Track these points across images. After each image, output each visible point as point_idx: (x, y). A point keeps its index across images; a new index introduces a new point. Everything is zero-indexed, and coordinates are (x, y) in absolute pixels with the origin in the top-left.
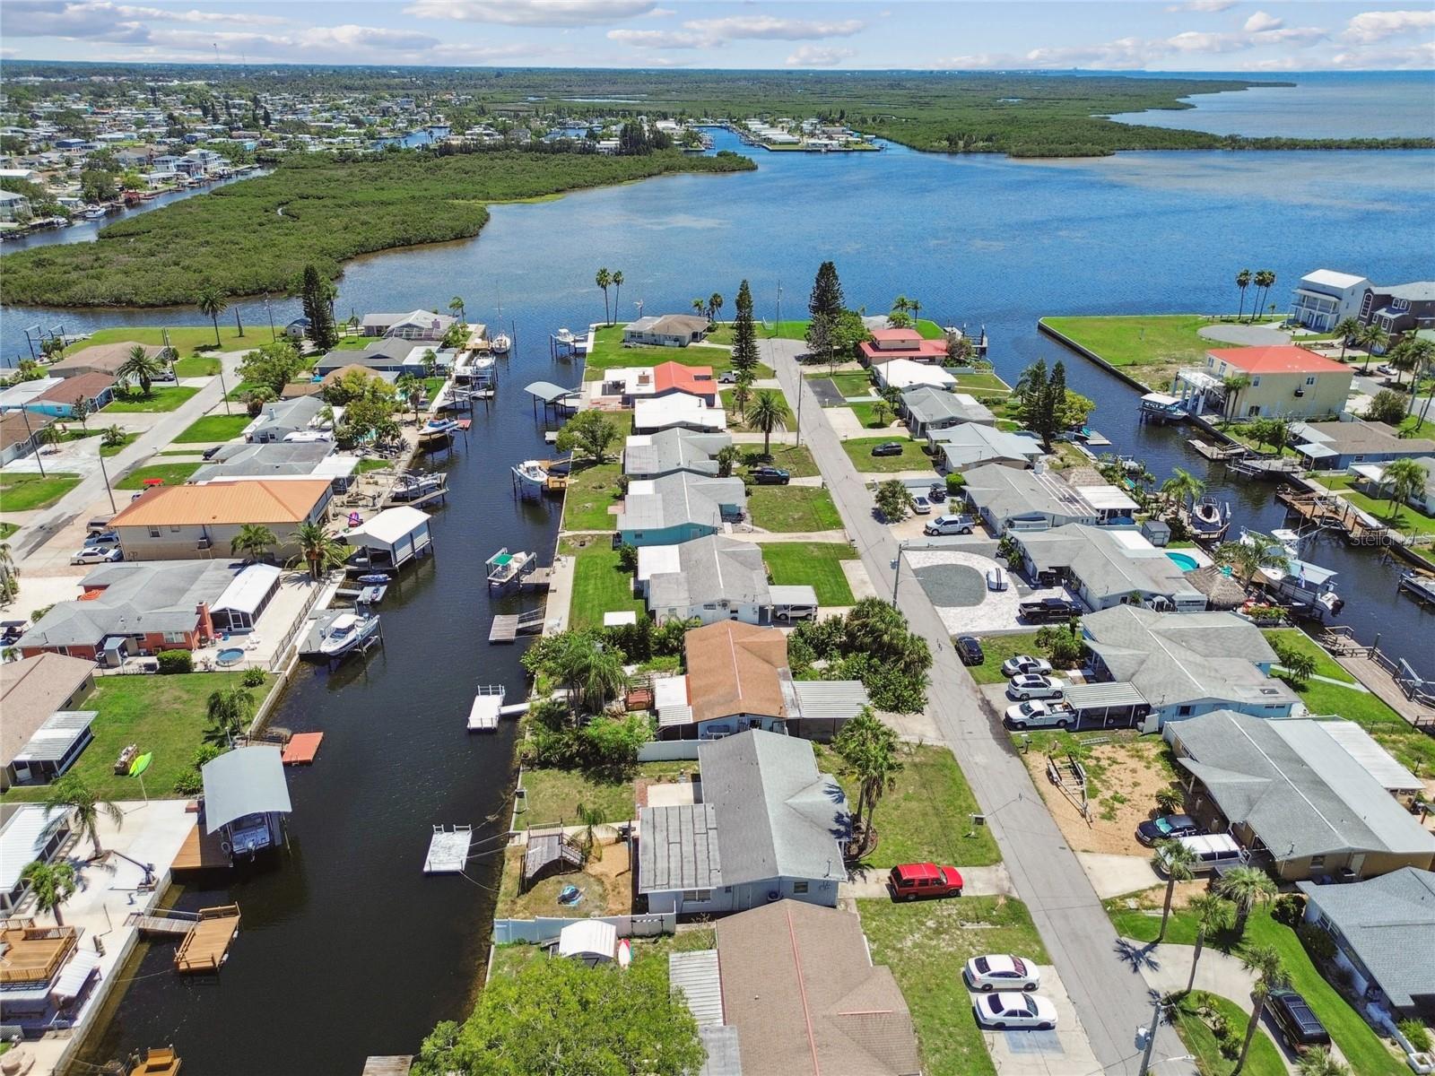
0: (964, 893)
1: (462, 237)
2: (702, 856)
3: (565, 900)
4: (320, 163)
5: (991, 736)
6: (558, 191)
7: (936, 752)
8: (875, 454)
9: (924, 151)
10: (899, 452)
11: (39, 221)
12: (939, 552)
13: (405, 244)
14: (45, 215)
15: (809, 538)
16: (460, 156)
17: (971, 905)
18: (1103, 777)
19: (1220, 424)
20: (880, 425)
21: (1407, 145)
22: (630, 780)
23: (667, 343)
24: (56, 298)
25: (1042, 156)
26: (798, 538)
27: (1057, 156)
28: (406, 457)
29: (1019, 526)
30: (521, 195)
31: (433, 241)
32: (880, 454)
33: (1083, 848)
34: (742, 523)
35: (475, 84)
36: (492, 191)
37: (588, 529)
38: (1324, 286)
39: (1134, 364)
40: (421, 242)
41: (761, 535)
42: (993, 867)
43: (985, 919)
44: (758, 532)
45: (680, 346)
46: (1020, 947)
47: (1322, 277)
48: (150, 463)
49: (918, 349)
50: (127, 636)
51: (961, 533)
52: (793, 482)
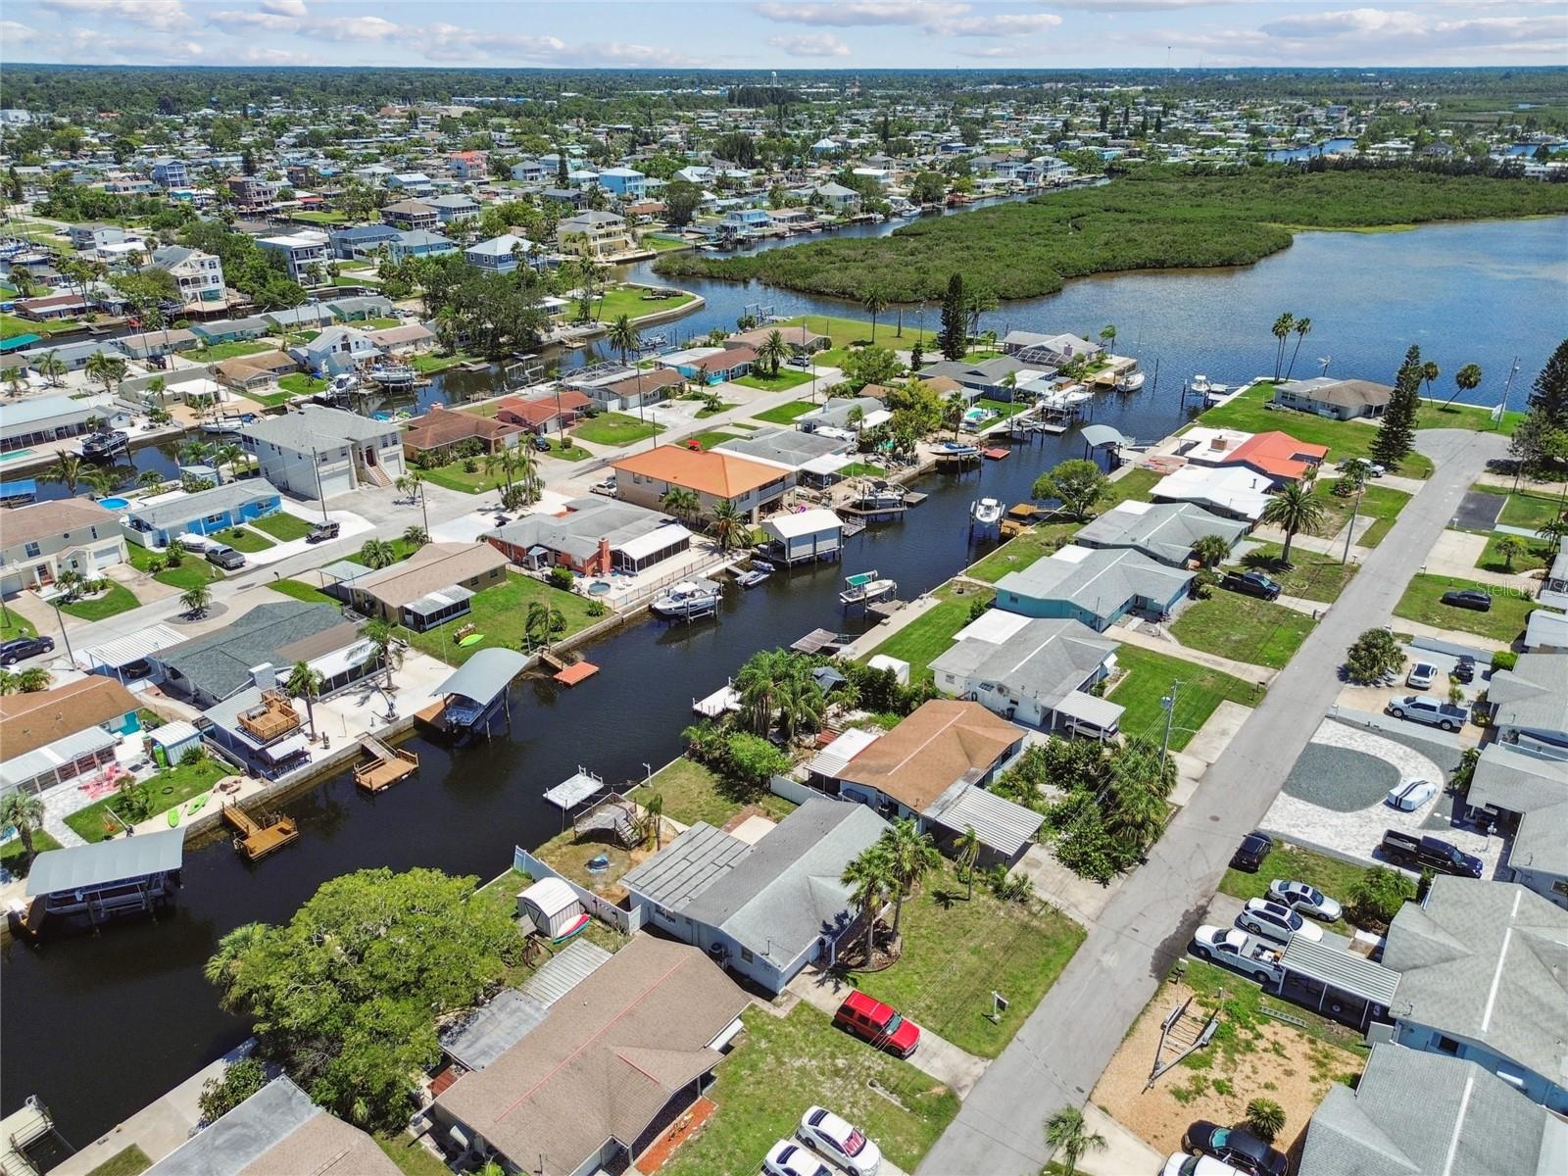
0: (910, 1060)
1: (1230, 264)
2: (694, 882)
3: (591, 864)
4: (1167, 175)
5: (1157, 945)
6: (1416, 221)
7: (1067, 928)
8: (1448, 600)
10: (1484, 608)
11: (861, 216)
13: (1156, 266)
14: (868, 211)
15: (1221, 665)
16: (1332, 172)
17: (902, 1073)
18: (1237, 1057)
20: (1505, 569)
22: (747, 802)
23: (1321, 412)
24: (799, 282)
26: (1206, 660)
28: (909, 471)
30: (1358, 223)
31: (1193, 266)
32: (1454, 602)
33: (1104, 1104)
34: (1158, 625)
35: (1459, 89)
36: (1324, 216)
37: (984, 578)
40: (1176, 266)
41: (1164, 643)
42: (976, 1059)
43: (900, 1093)
44: (1165, 639)
45: (1337, 419)
46: (899, 1138)
48: (720, 430)
50: (550, 550)
51: (1438, 726)
52: (1282, 601)
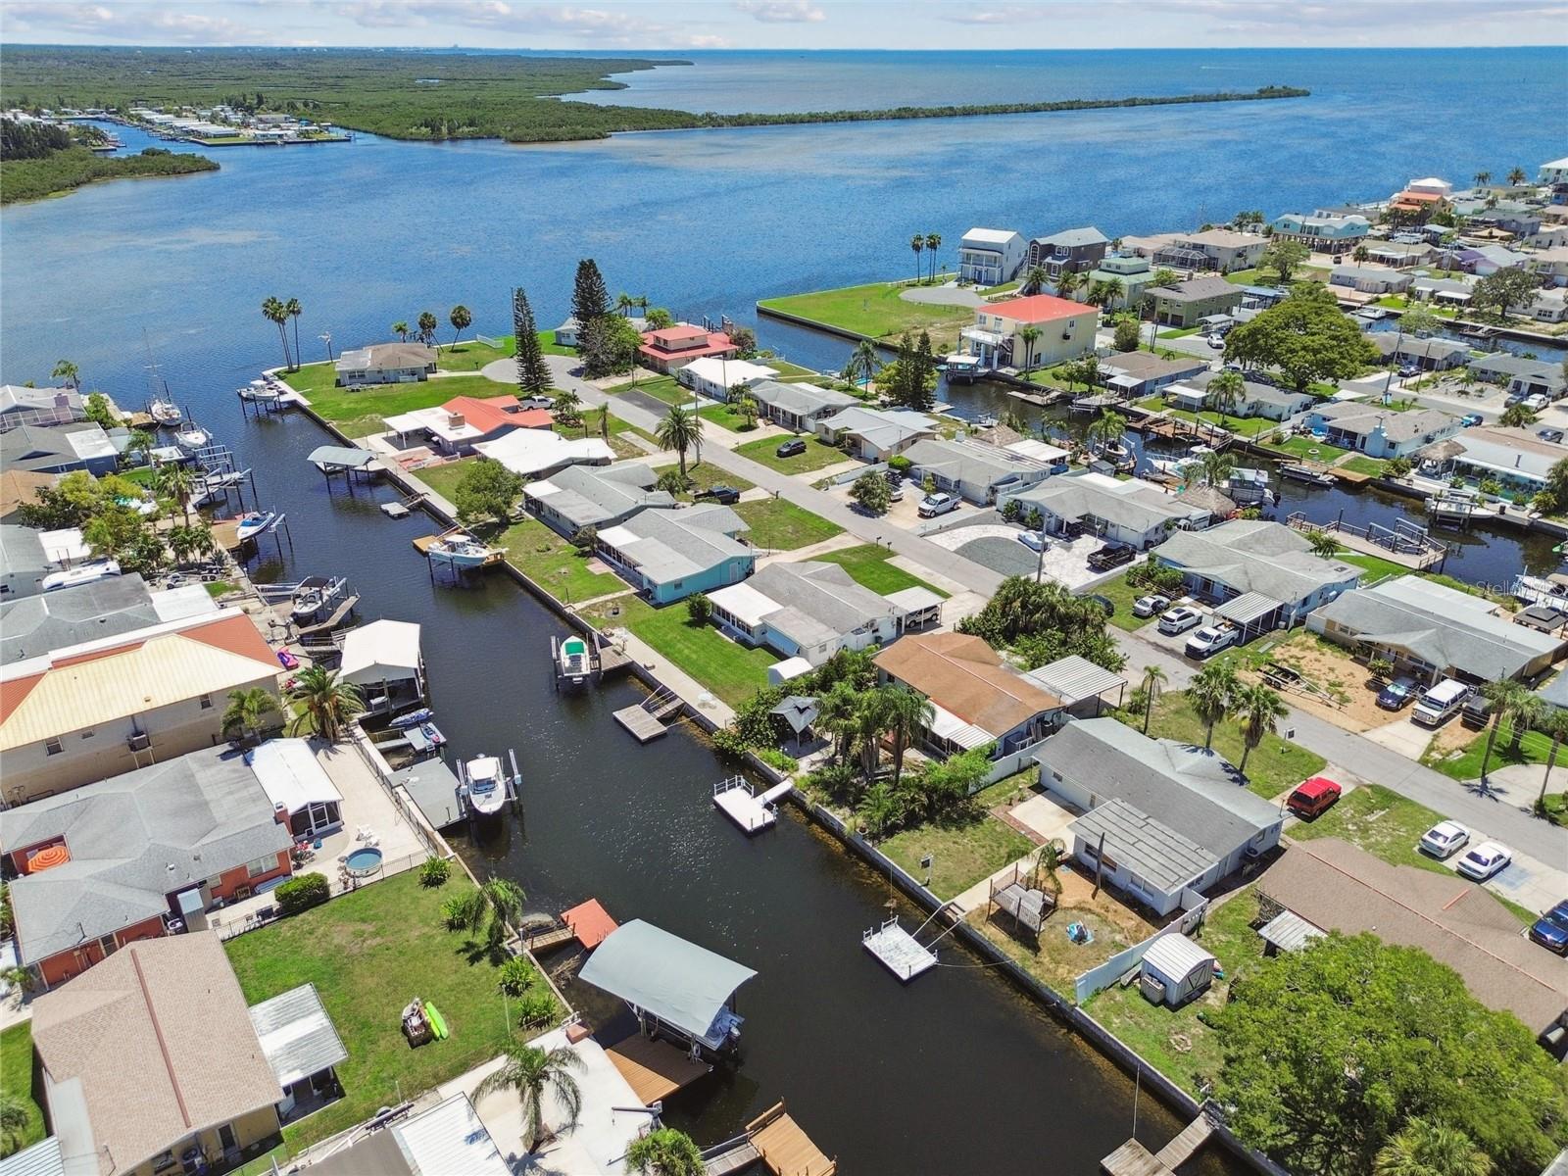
8: (780, 454)
9: (404, 139)
10: (802, 450)
12: (956, 531)
15: (829, 547)
19: (1020, 374)
20: (749, 428)
21: (853, 118)
23: (401, 379)
25: (542, 140)
27: (557, 140)
29: (1004, 490)
32: (788, 454)
37: (596, 595)
38: (985, 243)
39: (890, 334)
41: (781, 556)
43: (1374, 808)
44: (773, 554)
45: (420, 380)
47: (976, 235)
49: (707, 346)
50: (196, 886)
52: (743, 499)
